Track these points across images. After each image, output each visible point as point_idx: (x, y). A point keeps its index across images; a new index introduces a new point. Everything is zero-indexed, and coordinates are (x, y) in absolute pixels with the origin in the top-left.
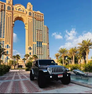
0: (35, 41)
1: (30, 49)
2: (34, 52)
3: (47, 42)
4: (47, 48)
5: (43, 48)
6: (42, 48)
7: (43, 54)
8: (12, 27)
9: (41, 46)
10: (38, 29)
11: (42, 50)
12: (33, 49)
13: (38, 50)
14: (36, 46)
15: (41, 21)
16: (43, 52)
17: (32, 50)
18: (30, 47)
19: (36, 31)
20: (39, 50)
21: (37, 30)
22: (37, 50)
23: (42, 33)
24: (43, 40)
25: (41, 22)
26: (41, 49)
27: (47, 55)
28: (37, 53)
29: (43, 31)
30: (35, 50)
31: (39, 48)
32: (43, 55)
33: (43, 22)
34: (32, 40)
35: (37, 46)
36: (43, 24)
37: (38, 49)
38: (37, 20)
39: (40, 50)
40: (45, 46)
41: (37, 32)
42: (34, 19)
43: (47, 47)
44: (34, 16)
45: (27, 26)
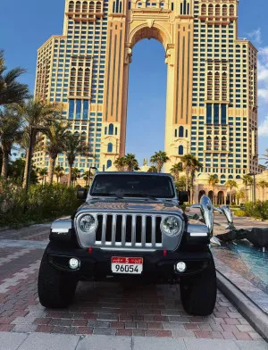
0: (201, 105)
1: (181, 135)
2: (194, 144)
3: (247, 104)
4: (247, 127)
5: (231, 129)
6: (228, 130)
7: (231, 150)
8: (125, 65)
9: (224, 121)
10: (213, 58)
11: (227, 137)
12: (193, 133)
13: (209, 138)
14: (205, 121)
15: (224, 26)
16: (231, 145)
17: (189, 139)
18: (181, 128)
19: (206, 67)
20: (213, 136)
21: (209, 61)
22: (205, 136)
23: (227, 72)
24: (231, 96)
25: (227, 29)
26: (224, 133)
27: (247, 153)
28: (204, 147)
29: (232, 61)
30: (197, 136)
31: (213, 130)
32: (230, 155)
33: (234, 29)
34: (190, 102)
35: (209, 121)
36: (234, 34)
37: (209, 132)
38: (210, 26)
39: (220, 136)
40: (242, 122)
41: (210, 68)
42: (199, 24)
43: (247, 122)
44: (199, 14)
45: (172, 52)
